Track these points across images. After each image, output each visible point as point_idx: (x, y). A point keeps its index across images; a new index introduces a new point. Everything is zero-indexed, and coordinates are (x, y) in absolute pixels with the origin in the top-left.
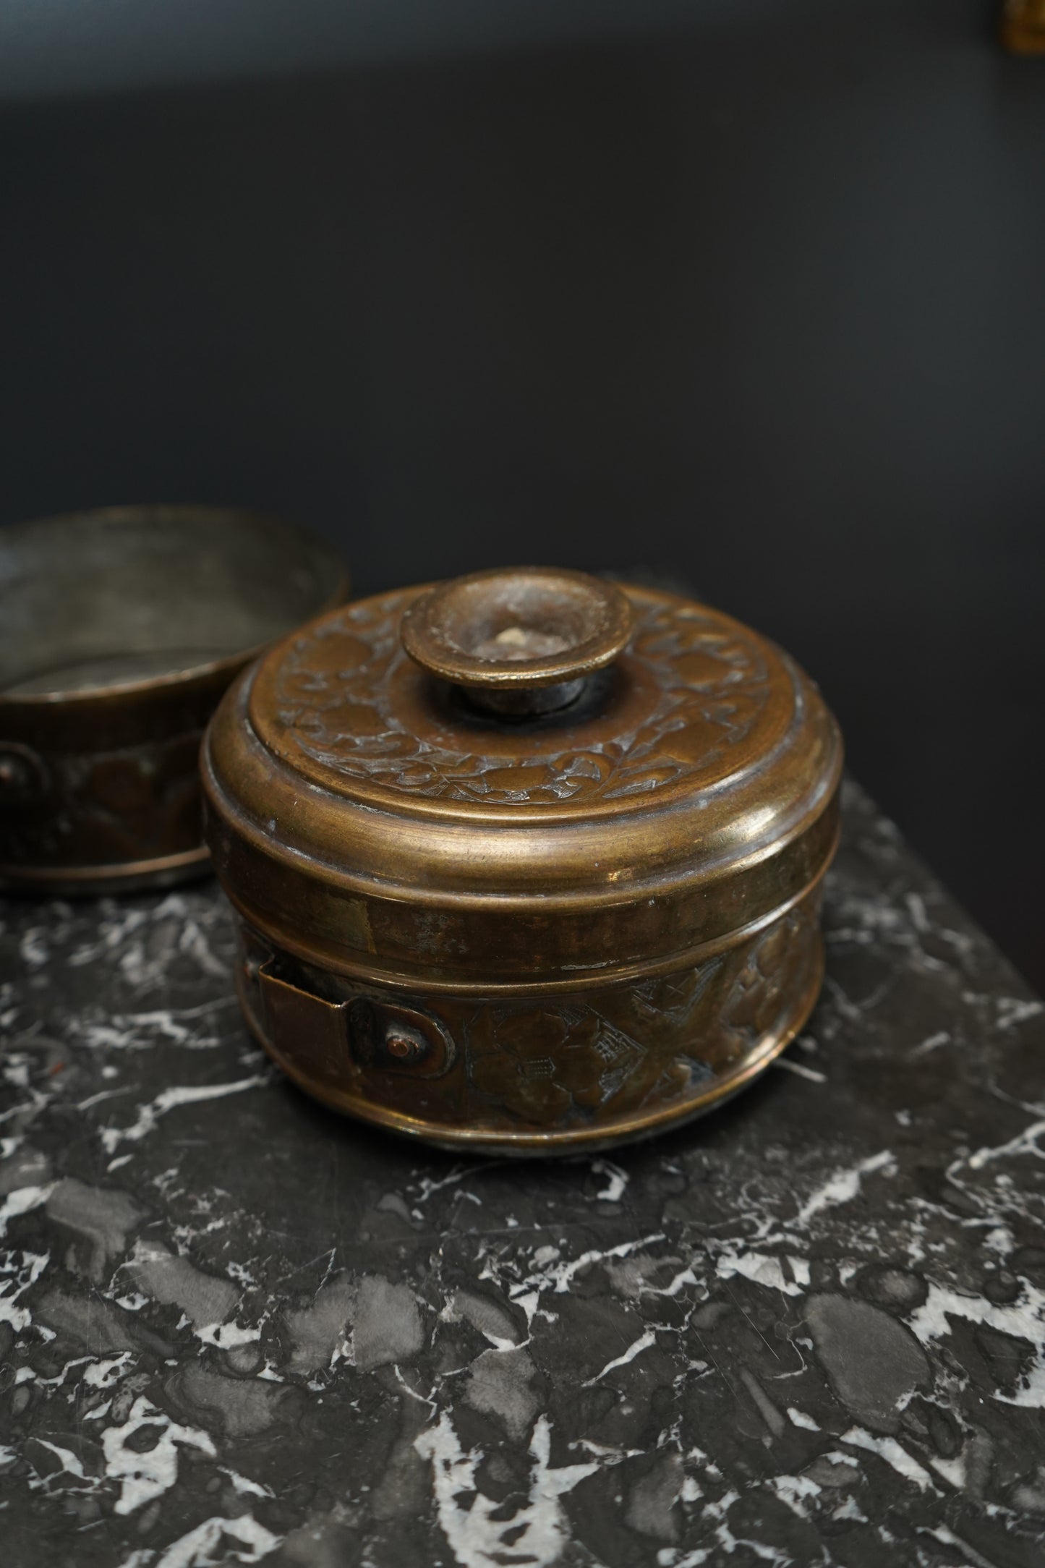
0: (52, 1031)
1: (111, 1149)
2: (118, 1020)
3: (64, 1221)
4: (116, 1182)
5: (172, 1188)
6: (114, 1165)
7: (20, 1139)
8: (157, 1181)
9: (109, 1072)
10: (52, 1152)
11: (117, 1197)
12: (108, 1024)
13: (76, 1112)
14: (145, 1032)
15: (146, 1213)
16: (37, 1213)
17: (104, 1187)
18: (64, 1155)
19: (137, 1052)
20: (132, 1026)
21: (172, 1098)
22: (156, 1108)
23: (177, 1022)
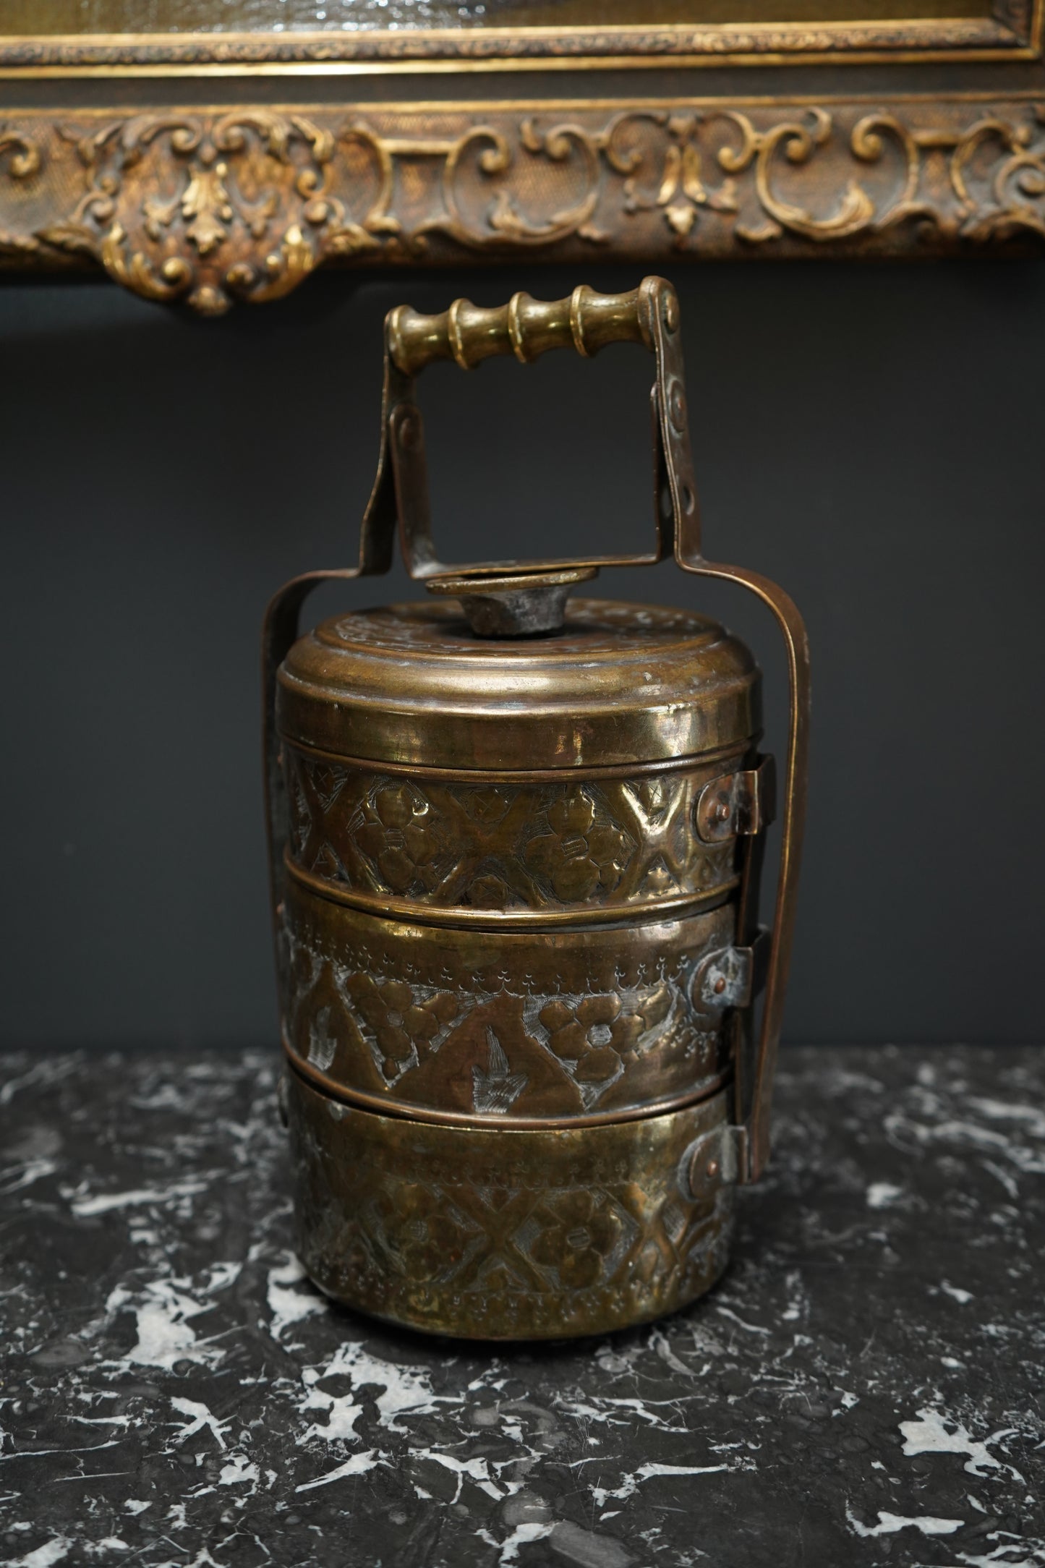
0: (541, 1400)
1: (601, 1503)
2: (596, 1400)
3: (566, 1553)
4: (607, 1530)
5: (657, 1542)
6: (604, 1516)
7: (522, 1484)
8: (644, 1535)
9: (593, 1441)
10: (550, 1498)
11: (609, 1542)
12: (587, 1402)
13: (569, 1469)
14: (621, 1412)
15: (637, 1559)
16: (542, 1543)
17: (597, 1532)
18: (561, 1503)
19: (615, 1427)
20: (610, 1406)
21: (649, 1470)
22: (637, 1477)
23: (647, 1408)
